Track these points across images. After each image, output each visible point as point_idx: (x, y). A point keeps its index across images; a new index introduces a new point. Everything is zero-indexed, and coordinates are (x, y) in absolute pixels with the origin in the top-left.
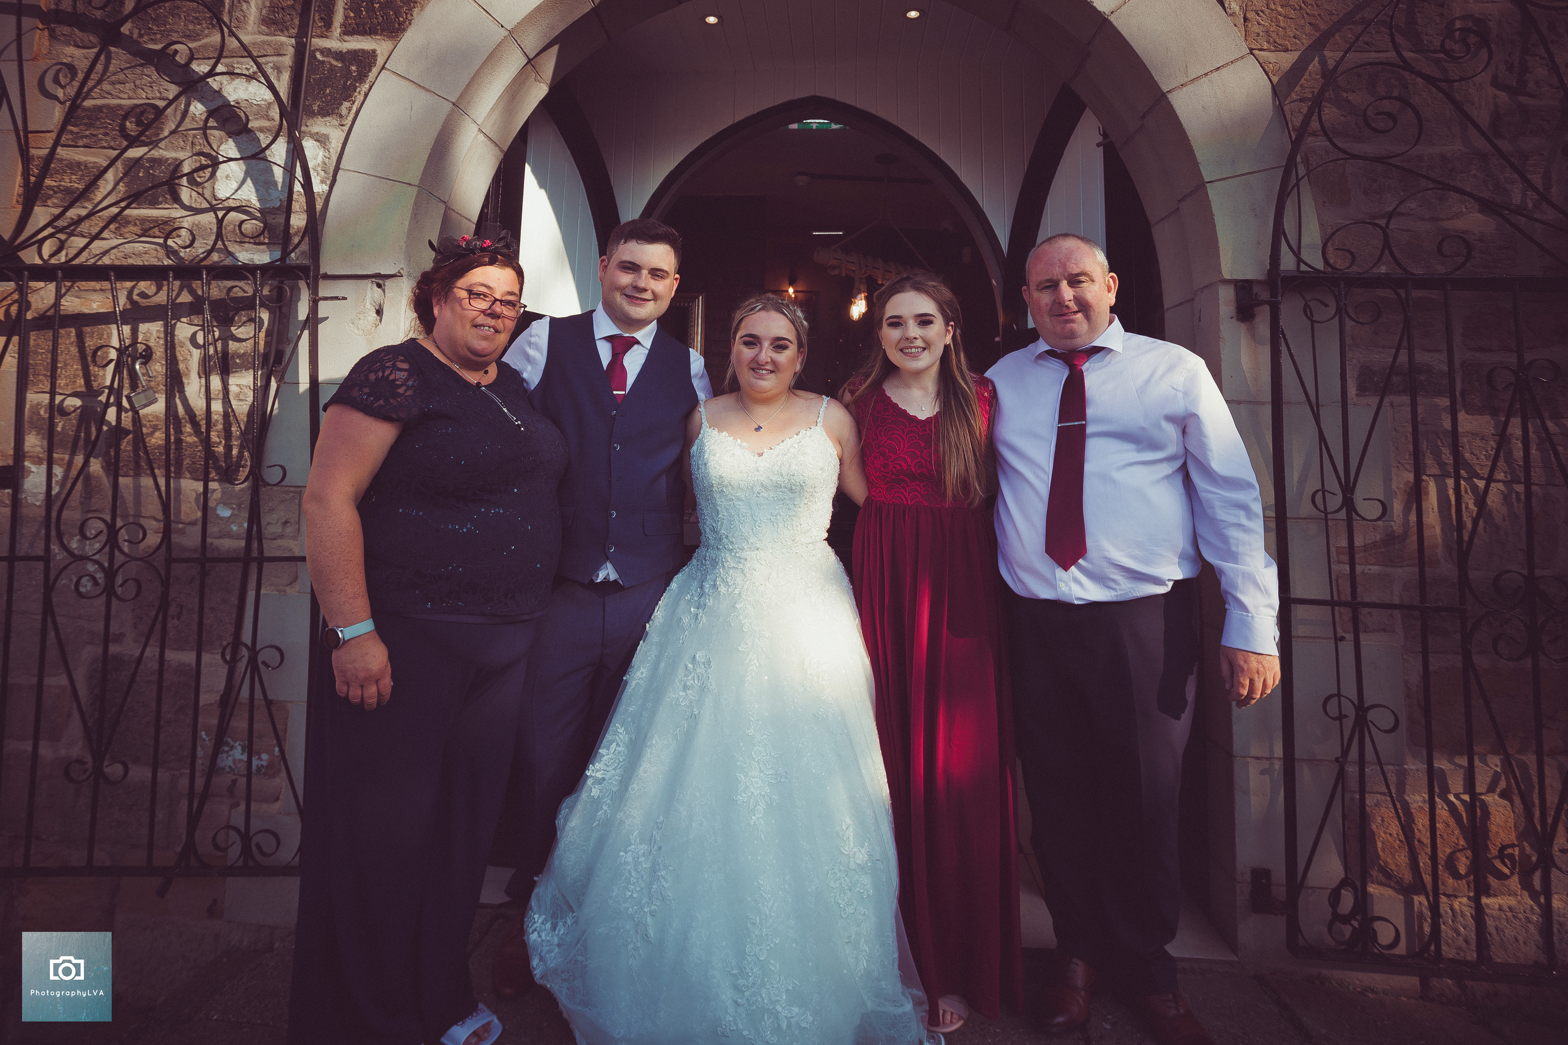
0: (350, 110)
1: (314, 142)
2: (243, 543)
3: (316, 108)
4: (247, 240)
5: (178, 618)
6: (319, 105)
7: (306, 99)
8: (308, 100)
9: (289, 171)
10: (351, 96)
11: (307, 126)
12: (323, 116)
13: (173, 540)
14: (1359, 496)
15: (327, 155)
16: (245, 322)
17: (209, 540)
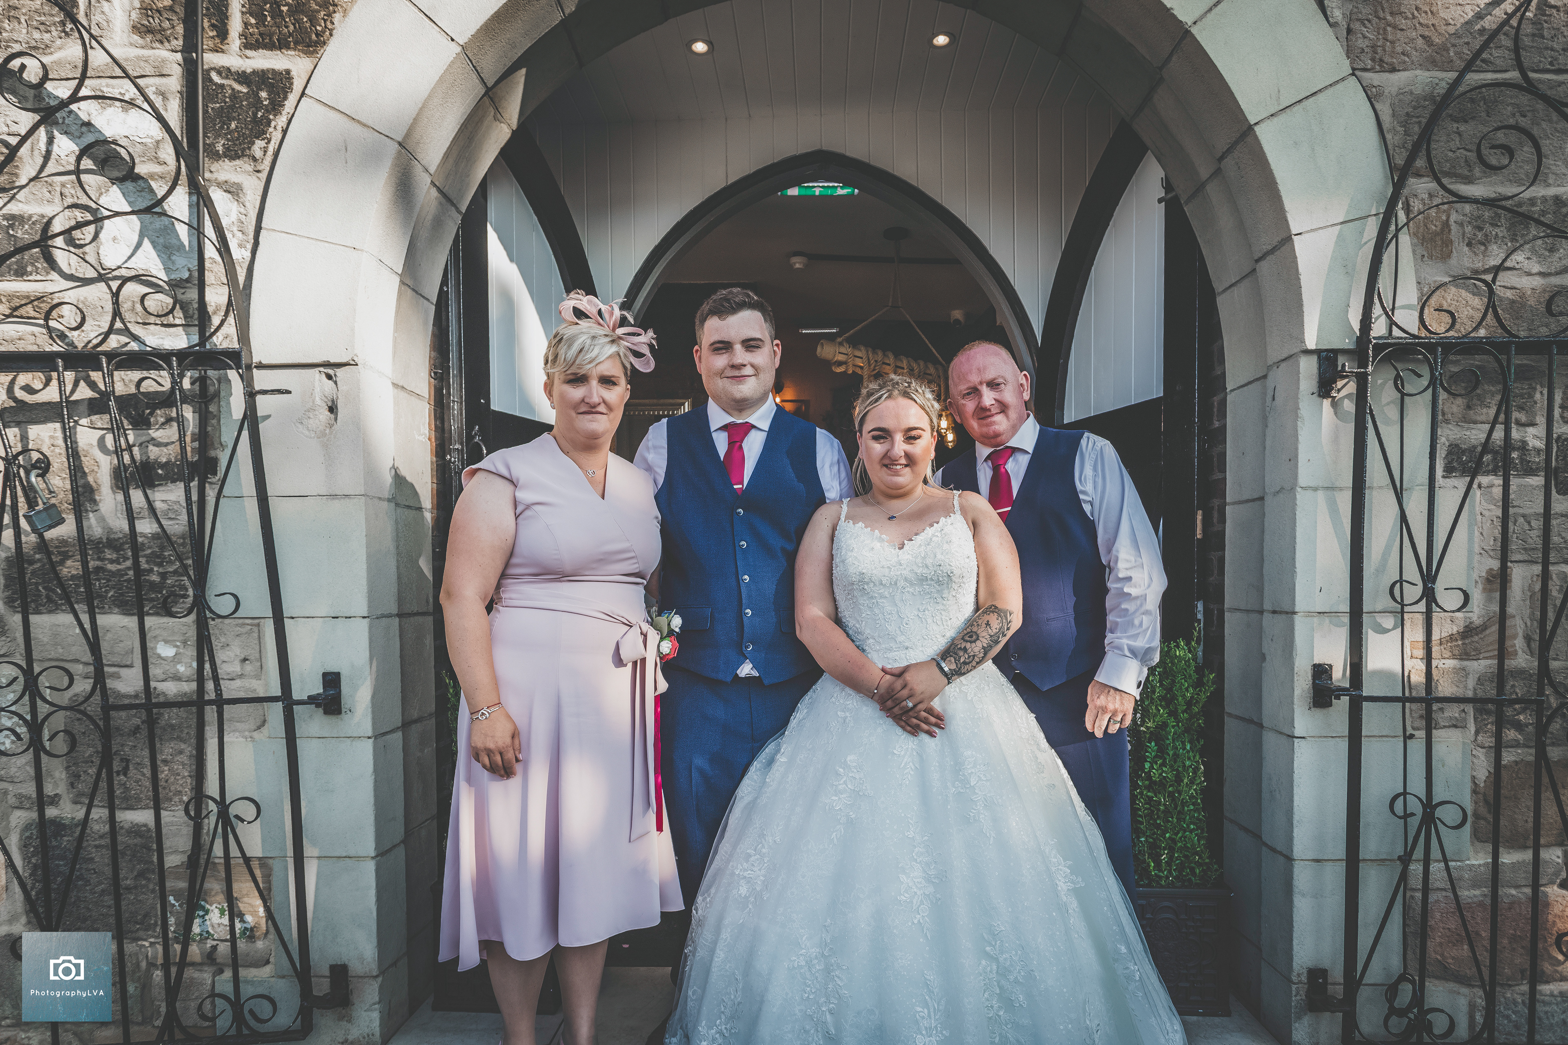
0: (265, 152)
1: (224, 193)
2: (194, 685)
3: (220, 148)
4: (152, 319)
5: (125, 775)
6: (224, 144)
7: (205, 136)
8: (209, 138)
9: (197, 230)
10: (265, 133)
11: (211, 172)
12: (232, 158)
13: (108, 686)
14: (1439, 586)
15: (242, 210)
16: (163, 424)
17: (153, 684)
